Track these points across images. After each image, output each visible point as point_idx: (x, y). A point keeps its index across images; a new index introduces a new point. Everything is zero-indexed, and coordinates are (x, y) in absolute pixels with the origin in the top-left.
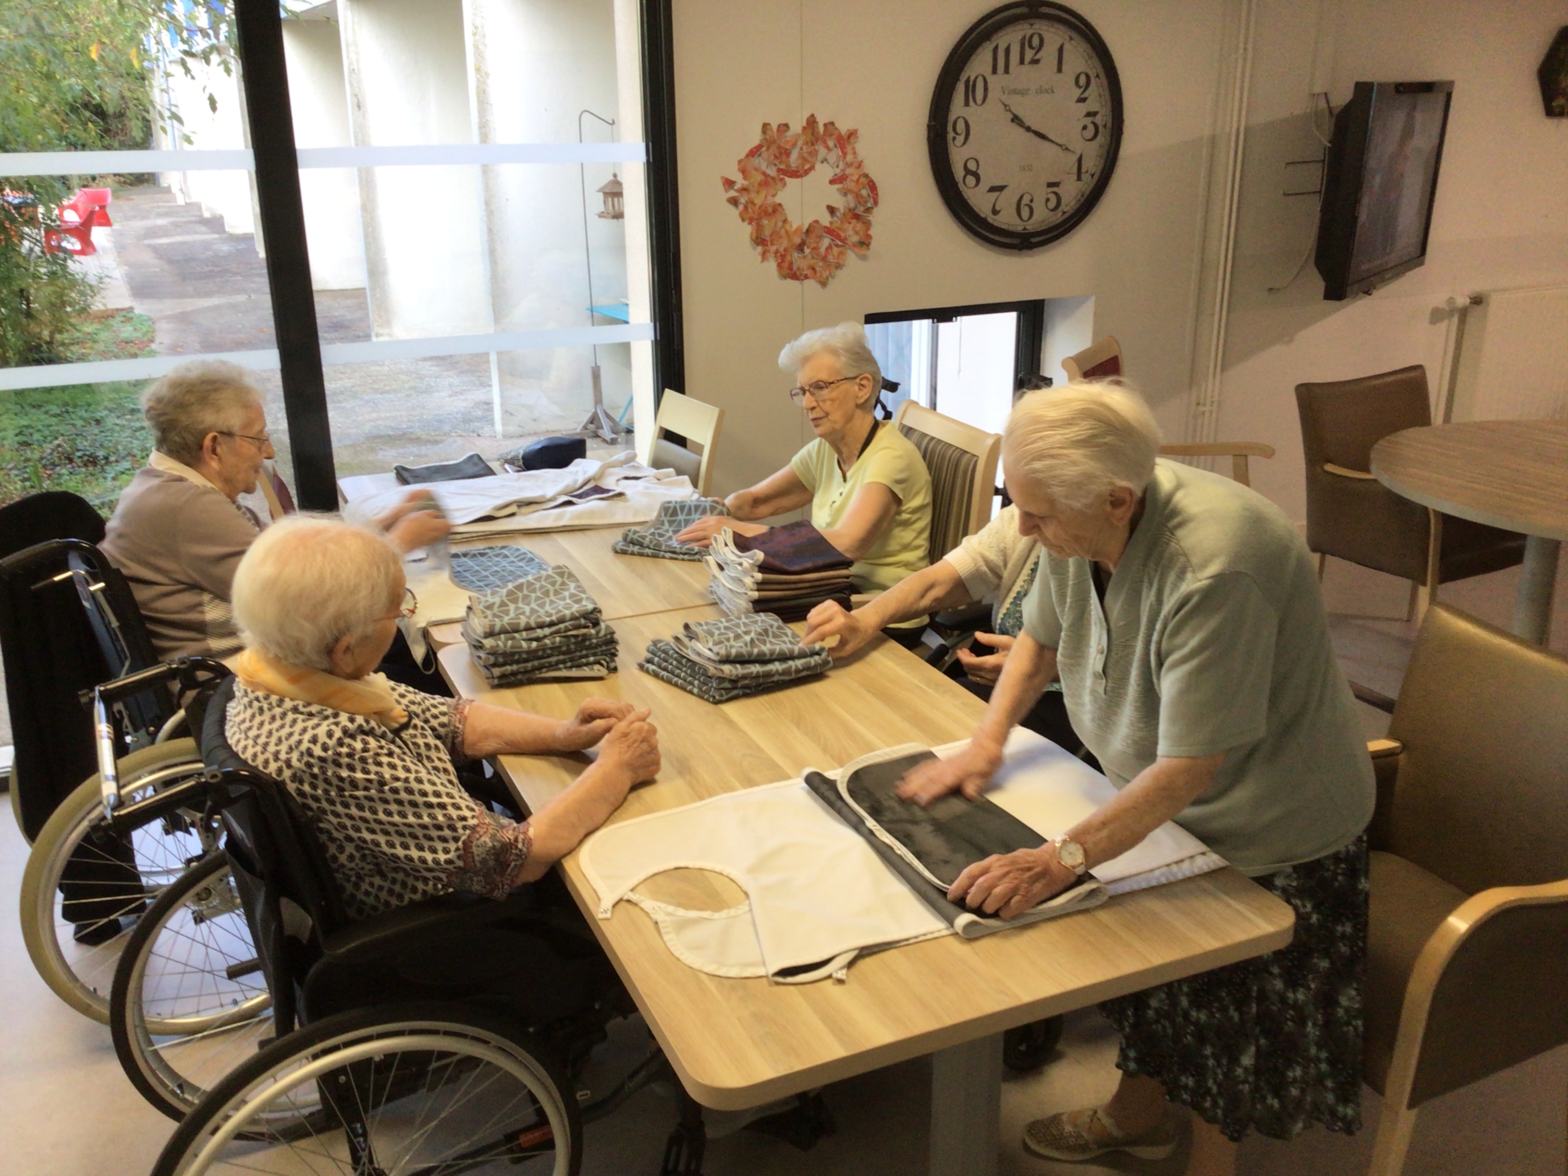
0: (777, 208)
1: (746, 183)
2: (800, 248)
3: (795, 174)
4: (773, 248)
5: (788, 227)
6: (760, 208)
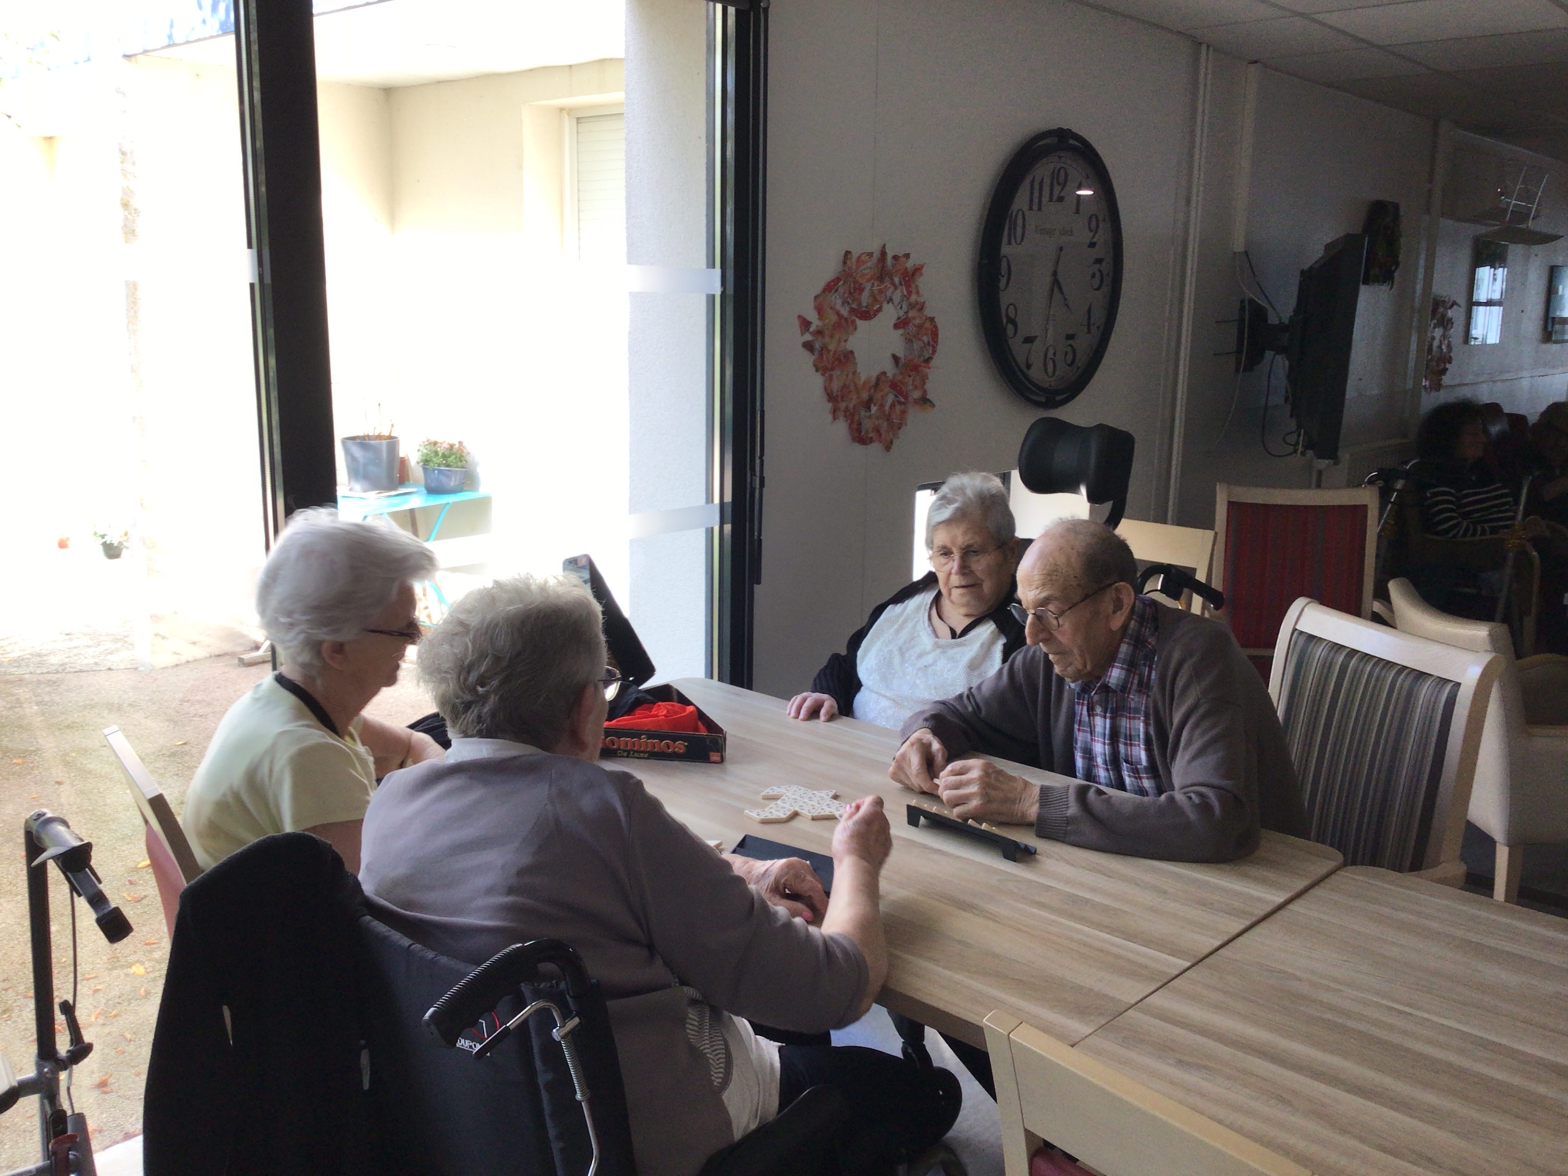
0: (849, 356)
1: (820, 324)
2: (867, 406)
3: (864, 315)
4: (843, 405)
5: (857, 379)
6: (834, 354)
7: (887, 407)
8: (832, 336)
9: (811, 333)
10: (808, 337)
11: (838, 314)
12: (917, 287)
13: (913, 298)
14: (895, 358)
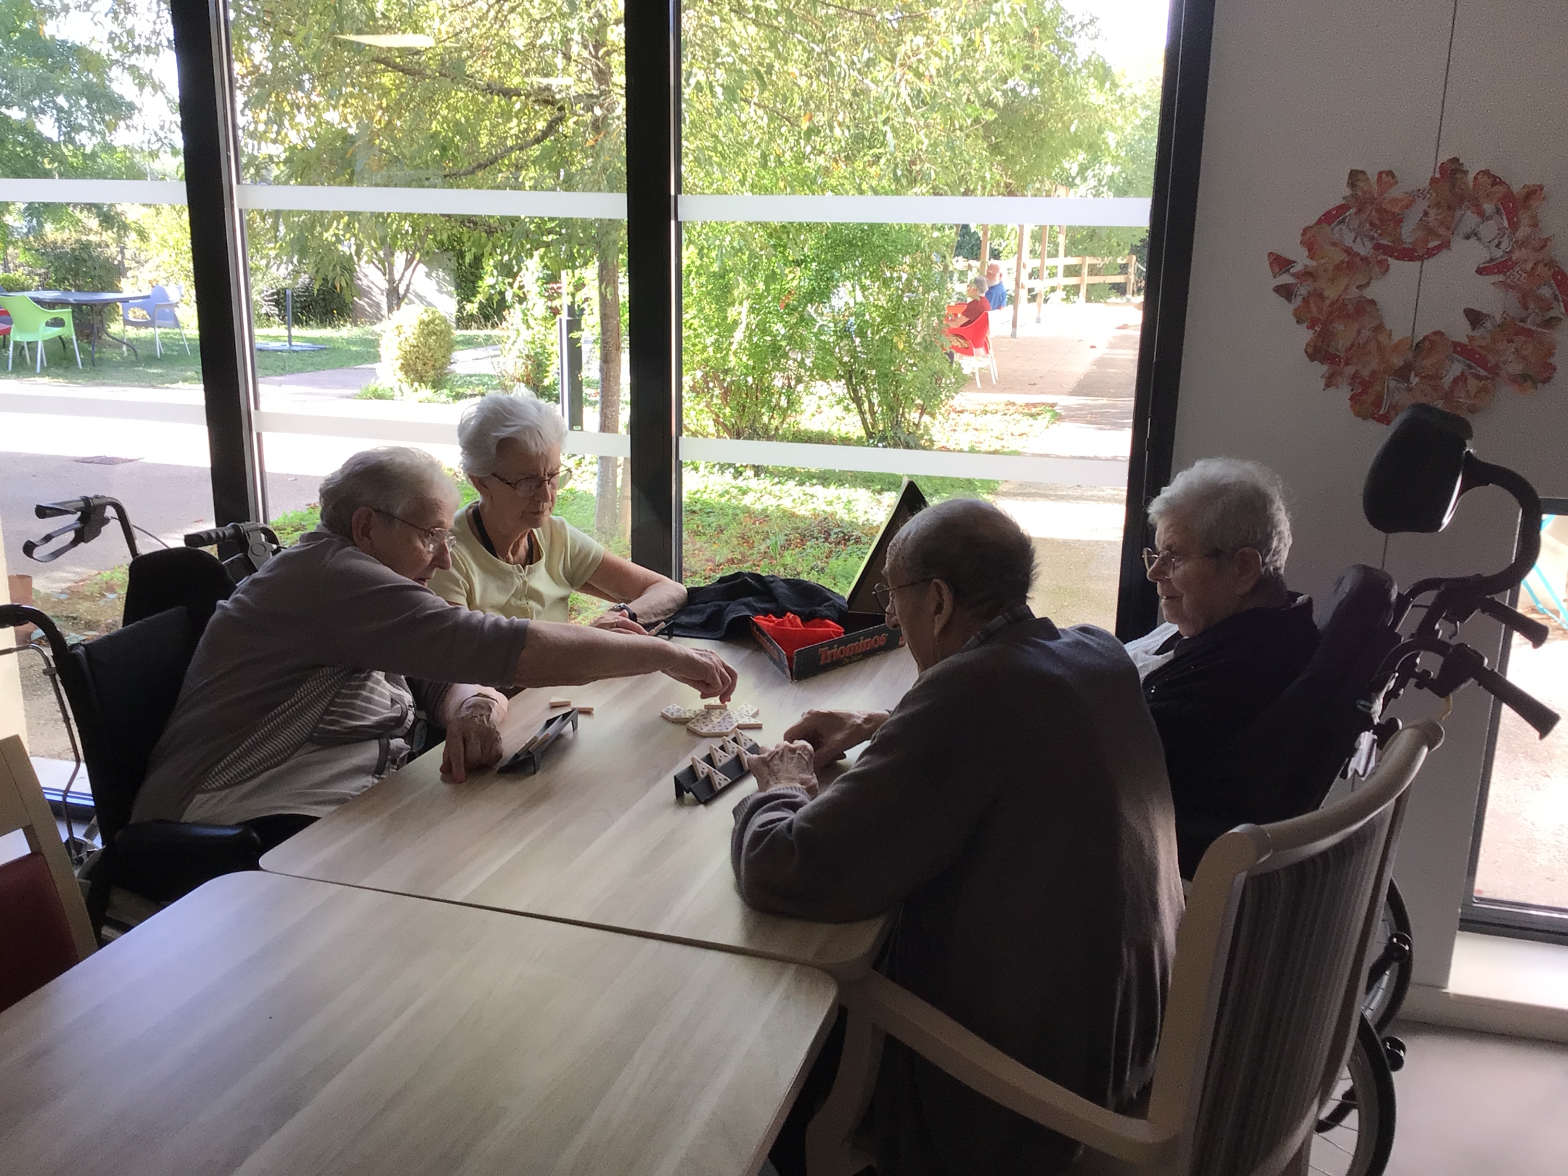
0: (1367, 307)
1: (1312, 264)
2: (1402, 373)
3: (1407, 254)
4: (1350, 370)
5: (1382, 338)
6: (1332, 304)
7: (1447, 381)
8: (1332, 281)
9: (1294, 275)
10: (1286, 279)
11: (1348, 251)
12: (1534, 217)
13: (1523, 231)
14: (1475, 317)
